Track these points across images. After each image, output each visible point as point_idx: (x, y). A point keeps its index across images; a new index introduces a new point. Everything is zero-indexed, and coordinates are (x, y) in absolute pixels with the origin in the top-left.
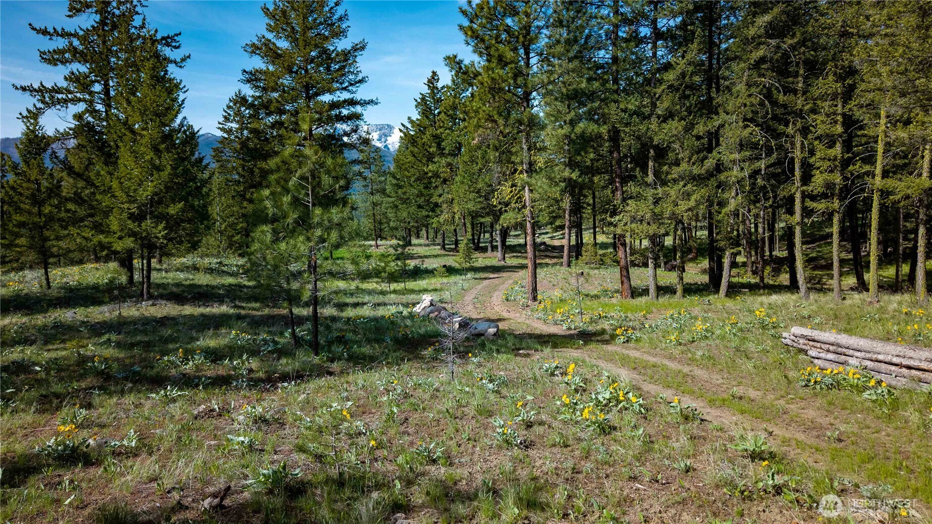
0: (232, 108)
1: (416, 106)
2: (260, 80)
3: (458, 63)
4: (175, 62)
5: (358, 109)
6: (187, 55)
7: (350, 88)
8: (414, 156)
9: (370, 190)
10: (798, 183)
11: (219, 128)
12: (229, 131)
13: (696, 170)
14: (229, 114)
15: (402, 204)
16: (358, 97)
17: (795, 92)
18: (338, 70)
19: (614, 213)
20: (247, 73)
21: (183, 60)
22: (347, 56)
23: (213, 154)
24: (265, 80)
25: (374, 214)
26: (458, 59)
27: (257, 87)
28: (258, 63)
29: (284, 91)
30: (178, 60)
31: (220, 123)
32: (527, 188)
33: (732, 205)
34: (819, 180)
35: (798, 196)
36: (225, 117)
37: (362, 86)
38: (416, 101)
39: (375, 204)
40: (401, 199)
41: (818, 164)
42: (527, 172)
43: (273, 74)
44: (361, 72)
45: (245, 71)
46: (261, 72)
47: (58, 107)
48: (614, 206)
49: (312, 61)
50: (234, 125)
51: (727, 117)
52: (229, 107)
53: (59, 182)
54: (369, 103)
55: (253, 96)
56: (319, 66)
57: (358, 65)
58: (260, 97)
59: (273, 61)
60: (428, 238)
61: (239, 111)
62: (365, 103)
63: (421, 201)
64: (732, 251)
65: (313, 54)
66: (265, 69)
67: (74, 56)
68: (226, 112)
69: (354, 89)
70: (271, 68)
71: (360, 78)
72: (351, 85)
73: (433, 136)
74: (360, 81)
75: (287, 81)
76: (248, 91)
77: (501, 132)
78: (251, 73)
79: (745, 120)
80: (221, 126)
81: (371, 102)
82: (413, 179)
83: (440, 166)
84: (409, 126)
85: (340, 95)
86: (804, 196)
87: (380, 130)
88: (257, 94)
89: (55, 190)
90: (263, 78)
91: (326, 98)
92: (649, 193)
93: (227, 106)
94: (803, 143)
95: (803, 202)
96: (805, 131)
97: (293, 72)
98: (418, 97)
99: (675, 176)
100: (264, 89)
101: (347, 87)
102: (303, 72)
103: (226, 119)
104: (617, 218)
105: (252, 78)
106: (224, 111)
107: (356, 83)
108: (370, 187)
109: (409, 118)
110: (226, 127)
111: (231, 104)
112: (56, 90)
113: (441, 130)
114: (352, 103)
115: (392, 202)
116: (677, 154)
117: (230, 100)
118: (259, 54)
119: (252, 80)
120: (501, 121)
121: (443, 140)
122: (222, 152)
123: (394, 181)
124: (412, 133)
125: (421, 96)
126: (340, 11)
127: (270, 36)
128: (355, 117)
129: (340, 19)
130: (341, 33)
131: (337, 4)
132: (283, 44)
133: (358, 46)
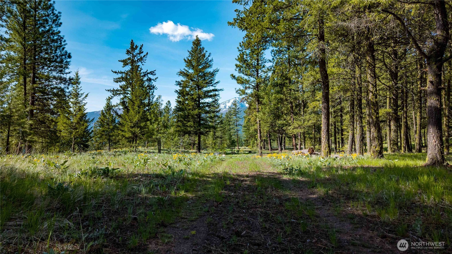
2: (182, 84)
4: (153, 80)
5: (217, 93)
6: (158, 77)
7: (214, 85)
16: (216, 88)
18: (208, 79)
21: (156, 79)
22: (212, 74)
27: (181, 86)
28: (181, 78)
30: (154, 79)
37: (218, 84)
39: (238, 131)
43: (186, 82)
45: (176, 81)
46: (182, 81)
47: (118, 96)
53: (115, 118)
58: (182, 90)
59: (187, 77)
65: (201, 74)
66: (184, 80)
67: (122, 79)
70: (186, 80)
81: (221, 90)
85: (210, 88)
89: (113, 121)
91: (205, 89)
97: (194, 81)
100: (183, 87)
101: (212, 85)
105: (179, 84)
108: (236, 123)
112: (118, 90)
114: (216, 90)
118: (182, 75)
126: (210, 58)
127: (186, 69)
128: (216, 95)
129: (210, 61)
130: (210, 66)
131: (209, 56)
132: (191, 71)
133: (216, 71)
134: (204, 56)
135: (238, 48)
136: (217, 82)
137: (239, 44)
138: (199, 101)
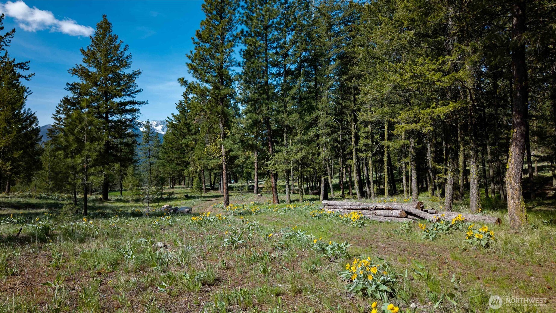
0: (62, 106)
1: (177, 108)
2: (78, 89)
3: (185, 82)
4: (25, 77)
5: (137, 106)
6: (33, 73)
7: (132, 95)
8: (174, 135)
9: (148, 156)
10: (354, 145)
11: (53, 118)
12: (60, 120)
13: (305, 138)
14: (60, 110)
15: (167, 163)
16: (136, 99)
17: (350, 101)
18: (124, 85)
19: (268, 160)
20: (69, 84)
21: (30, 76)
22: (130, 78)
23: (49, 133)
24: (80, 89)
25: (150, 170)
26: (184, 80)
27: (75, 93)
28: (77, 80)
29: (92, 95)
30: (27, 76)
31: (53, 115)
32: (222, 146)
33: (323, 155)
34: (362, 142)
35: (354, 150)
36: (57, 111)
37: (139, 94)
38: (177, 104)
39: (151, 164)
40: (167, 160)
41: (361, 135)
42: (222, 138)
43: (85, 86)
44: (137, 86)
45: (68, 83)
46: (78, 85)
48: (268, 156)
49: (109, 80)
50: (63, 116)
51: (319, 112)
52: (60, 105)
54: (142, 103)
55: (73, 98)
56: (113, 82)
57: (136, 82)
58: (76, 98)
59: (86, 79)
60: (185, 184)
61: (66, 108)
62: (140, 103)
63: (179, 161)
64: (324, 177)
65: (110, 76)
66: (81, 83)
68: (58, 108)
69: (134, 96)
70: (85, 82)
71: (137, 89)
72: (133, 93)
73: (185, 124)
74: (137, 91)
75: (94, 90)
76: (71, 95)
77: (208, 117)
78: (72, 85)
79: (327, 113)
80: (54, 116)
81: (144, 103)
82: (174, 149)
83: (189, 141)
84: (173, 118)
85: (125, 98)
86: (357, 150)
87: (163, 124)
88: (76, 97)
90: (80, 88)
91: (117, 100)
92: (284, 149)
93: (59, 105)
94: (354, 126)
95: (356, 153)
96: (356, 120)
97: (98, 85)
98: (178, 102)
99: (296, 141)
100: (80, 94)
101: (130, 94)
102: (104, 85)
103: (58, 112)
104: (269, 162)
105: (73, 87)
106: (57, 107)
107: (135, 92)
108: (149, 154)
109: (172, 114)
110: (58, 117)
111: (62, 104)
113: (190, 120)
114: (133, 103)
115: (162, 163)
116: (297, 130)
117: (61, 102)
118: (77, 75)
119: (73, 89)
120: (208, 112)
121: (191, 126)
122: (54, 132)
123: (163, 150)
124: (174, 122)
125: (179, 102)
126: (127, 53)
127: (85, 65)
128: (134, 110)
129: (127, 58)
130: (127, 65)
131: (125, 50)
132: (93, 70)
133: (137, 73)
134: (117, 48)
135: (193, 39)
136: (138, 90)
137: (196, 33)
138: (107, 118)
